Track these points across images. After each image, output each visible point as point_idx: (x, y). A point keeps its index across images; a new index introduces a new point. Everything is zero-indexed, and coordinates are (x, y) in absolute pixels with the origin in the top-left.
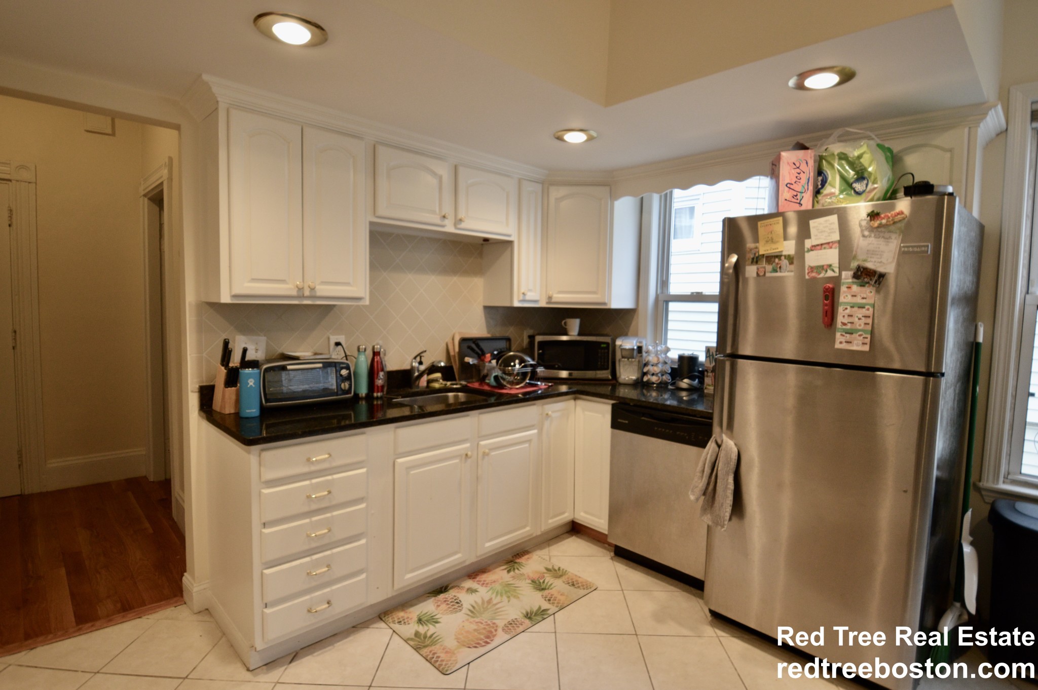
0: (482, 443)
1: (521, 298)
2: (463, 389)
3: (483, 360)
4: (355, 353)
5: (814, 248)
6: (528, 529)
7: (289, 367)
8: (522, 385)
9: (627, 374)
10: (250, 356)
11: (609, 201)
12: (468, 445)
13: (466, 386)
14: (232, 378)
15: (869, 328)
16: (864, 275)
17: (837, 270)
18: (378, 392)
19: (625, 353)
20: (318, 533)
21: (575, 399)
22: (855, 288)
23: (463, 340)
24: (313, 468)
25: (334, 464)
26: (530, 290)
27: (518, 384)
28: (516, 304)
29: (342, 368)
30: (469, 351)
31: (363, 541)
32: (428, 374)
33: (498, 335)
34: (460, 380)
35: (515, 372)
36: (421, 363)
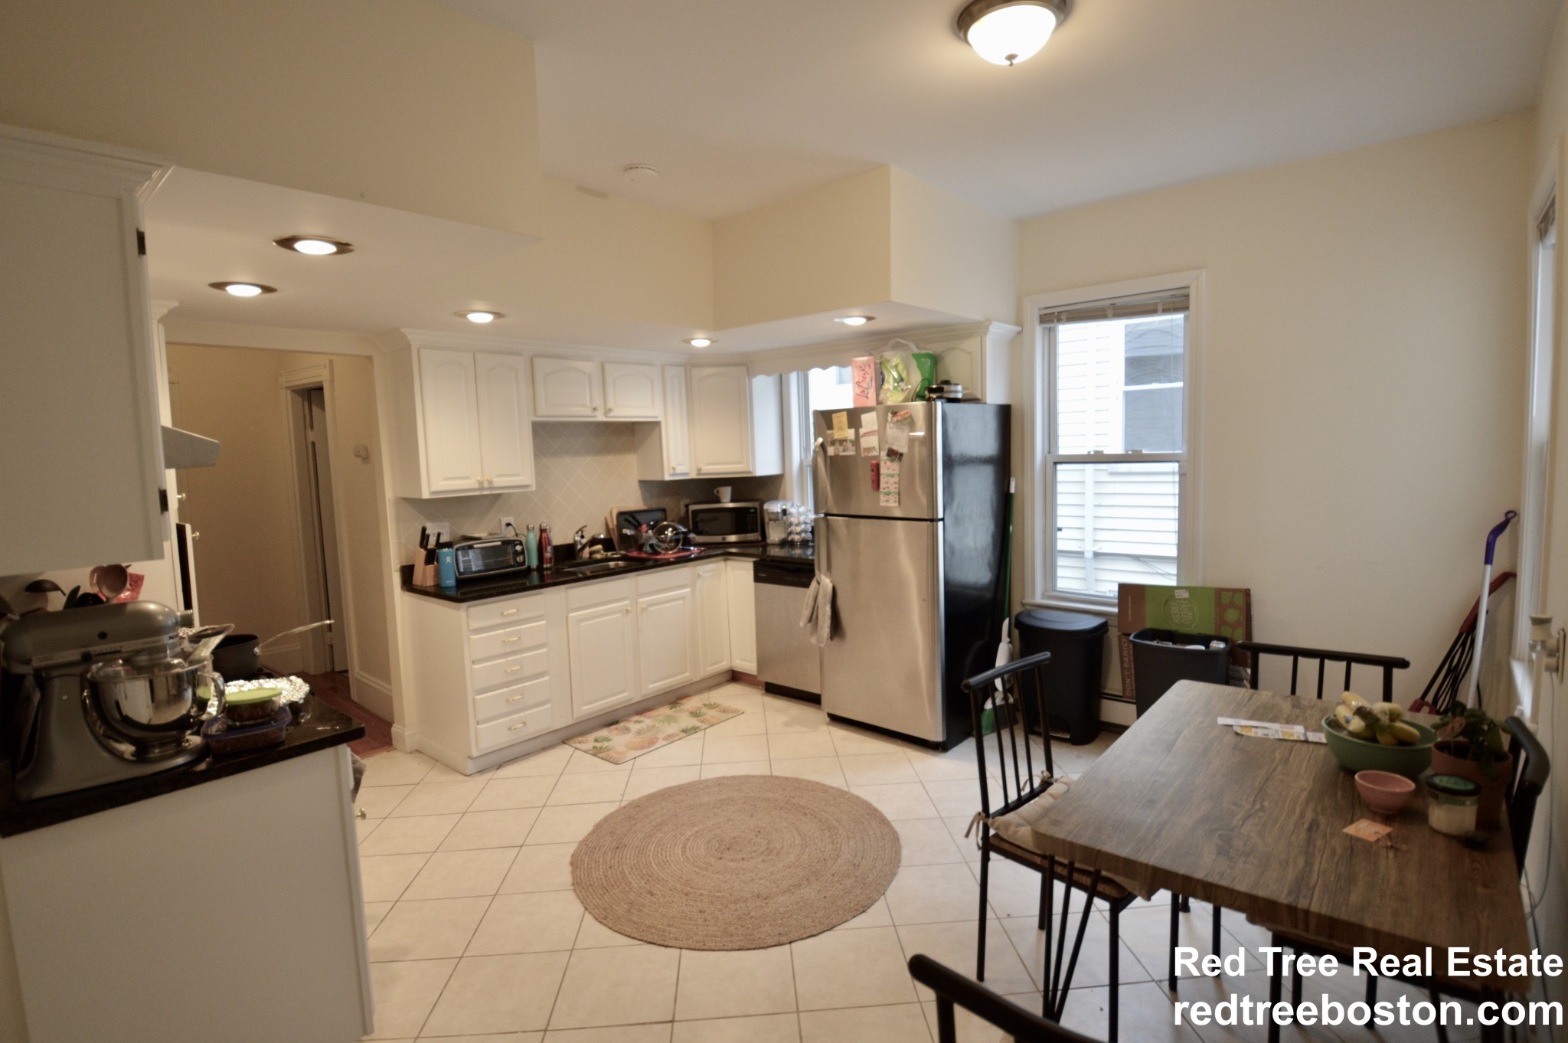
0: (640, 600)
1: (671, 472)
2: (623, 558)
3: (640, 531)
4: (525, 532)
5: (866, 434)
6: (687, 674)
7: (475, 546)
8: (674, 551)
9: (775, 535)
10: (443, 540)
11: (747, 380)
12: (627, 602)
13: (625, 555)
14: (431, 557)
15: (897, 491)
16: (893, 454)
17: (878, 450)
18: (547, 563)
19: (772, 517)
20: (513, 669)
21: (725, 560)
22: (889, 463)
23: (621, 514)
24: (506, 620)
25: (521, 617)
26: (680, 465)
27: (671, 550)
28: (667, 478)
29: (517, 544)
30: (626, 524)
31: (547, 678)
32: (591, 546)
33: (654, 506)
34: (620, 550)
35: (668, 539)
36: (582, 537)
